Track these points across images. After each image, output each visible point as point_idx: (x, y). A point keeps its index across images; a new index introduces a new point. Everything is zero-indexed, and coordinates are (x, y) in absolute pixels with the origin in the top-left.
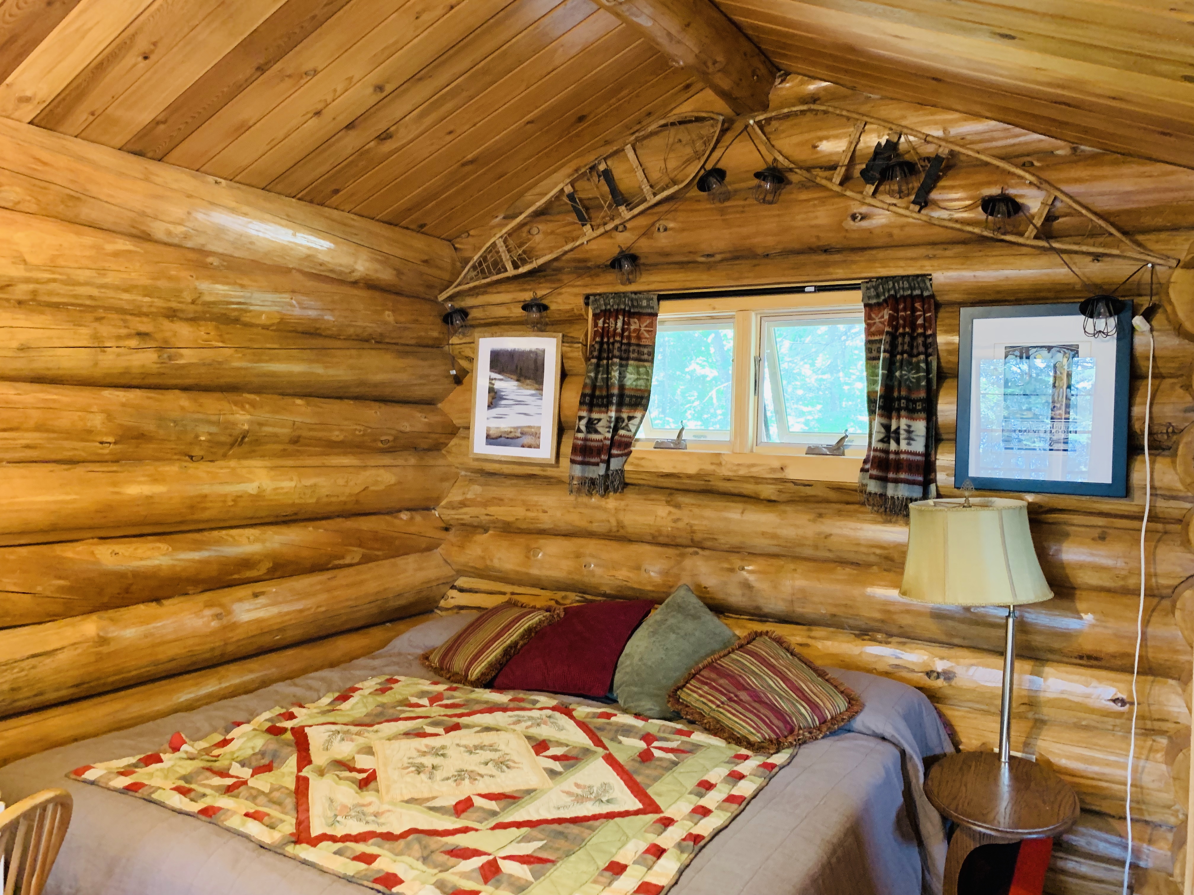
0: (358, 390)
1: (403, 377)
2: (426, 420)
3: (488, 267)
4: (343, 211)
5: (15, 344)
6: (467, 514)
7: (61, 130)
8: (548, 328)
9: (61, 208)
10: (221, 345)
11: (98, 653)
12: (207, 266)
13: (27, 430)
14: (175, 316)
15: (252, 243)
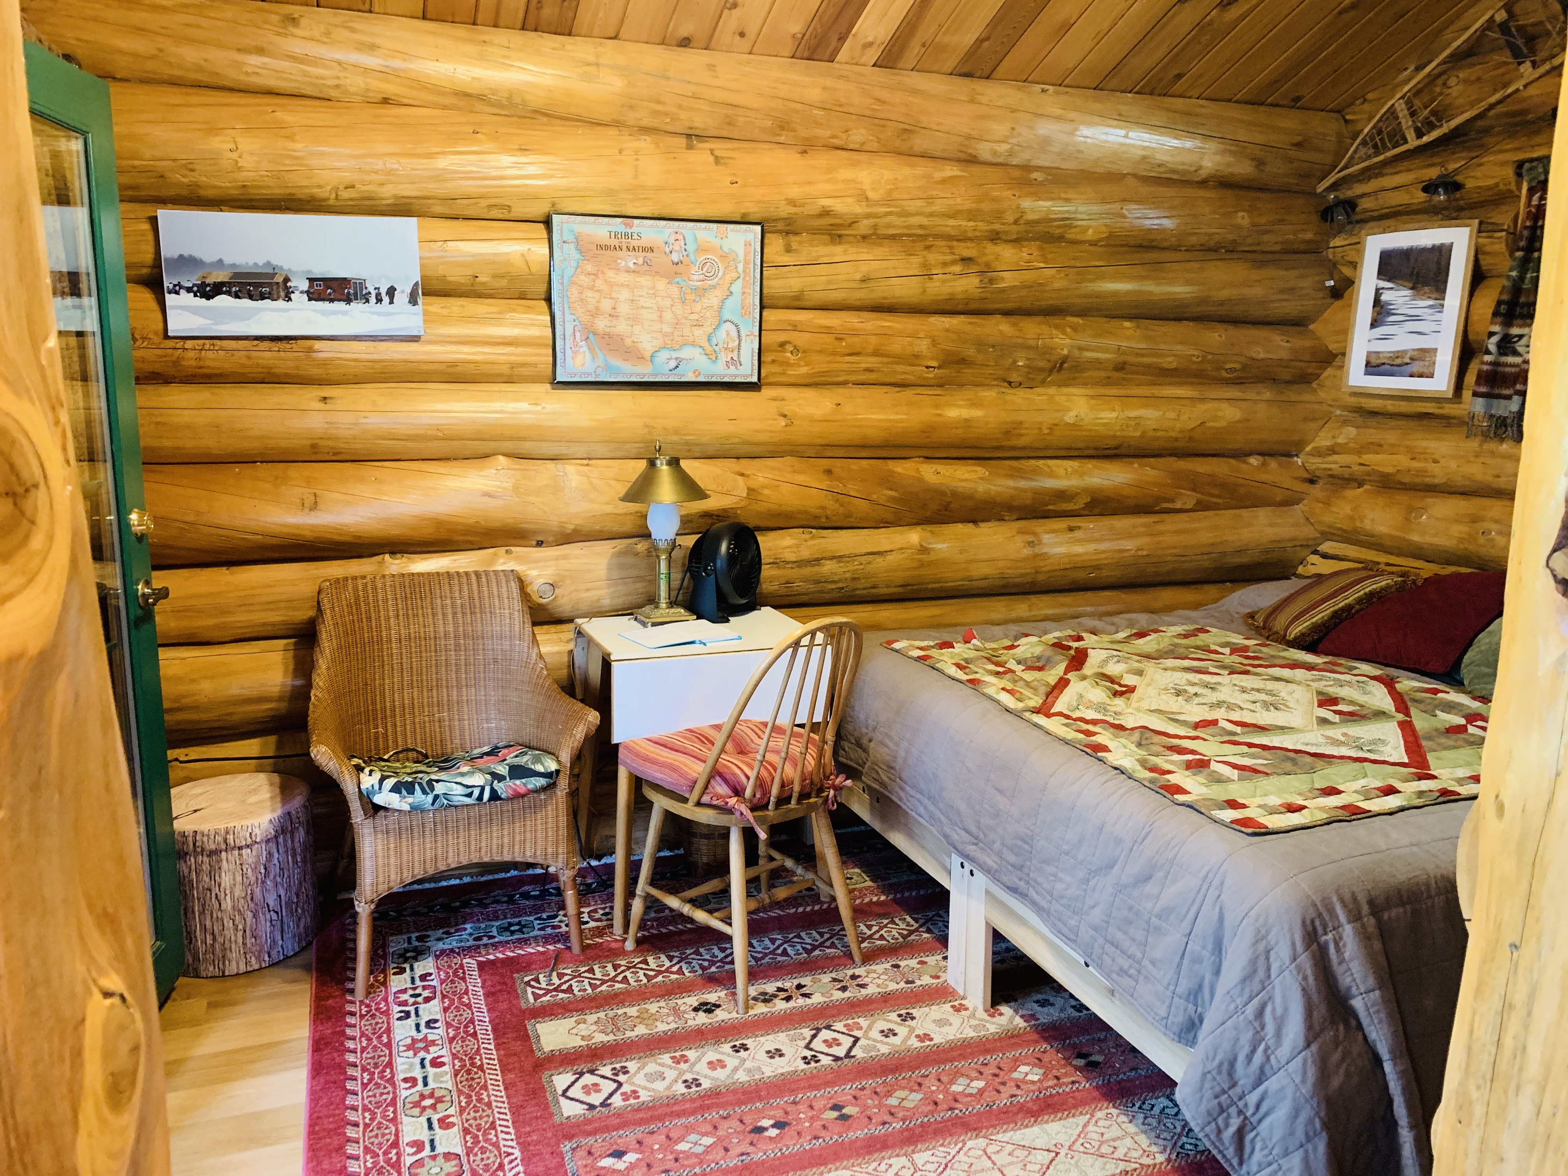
0: (1199, 309)
1: (1257, 292)
2: (1288, 345)
3: (1382, 140)
4: (1190, 97)
5: (858, 276)
6: (1335, 463)
7: (899, 66)
8: (1463, 214)
9: (897, 143)
10: (1043, 265)
11: (920, 561)
12: (1029, 183)
13: (868, 355)
14: (999, 239)
15: (1079, 151)
